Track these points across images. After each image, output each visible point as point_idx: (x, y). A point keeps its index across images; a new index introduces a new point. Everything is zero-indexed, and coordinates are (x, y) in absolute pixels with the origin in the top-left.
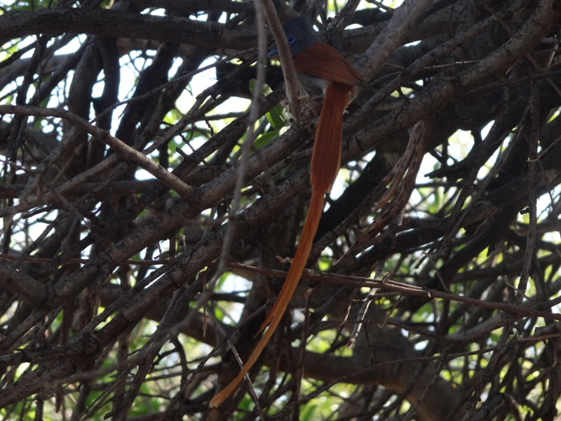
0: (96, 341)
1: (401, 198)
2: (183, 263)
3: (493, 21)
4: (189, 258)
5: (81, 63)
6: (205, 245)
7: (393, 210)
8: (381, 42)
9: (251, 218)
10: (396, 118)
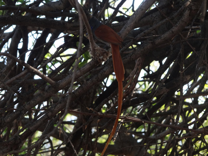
0: (20, 139)
1: (133, 86)
2: (52, 110)
3: (167, 21)
4: (54, 108)
5: (14, 36)
6: (60, 103)
7: (129, 91)
8: (125, 28)
9: (77, 93)
10: (131, 56)
